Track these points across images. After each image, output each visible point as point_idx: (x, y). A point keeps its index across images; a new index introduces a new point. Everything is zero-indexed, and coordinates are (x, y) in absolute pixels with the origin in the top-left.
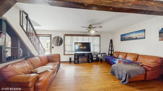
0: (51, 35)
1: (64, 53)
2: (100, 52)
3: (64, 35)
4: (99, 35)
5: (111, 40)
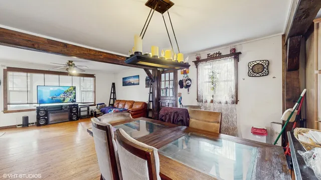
1: (5, 109)
2: (95, 103)
3: (5, 68)
4: (93, 75)
5: (114, 84)
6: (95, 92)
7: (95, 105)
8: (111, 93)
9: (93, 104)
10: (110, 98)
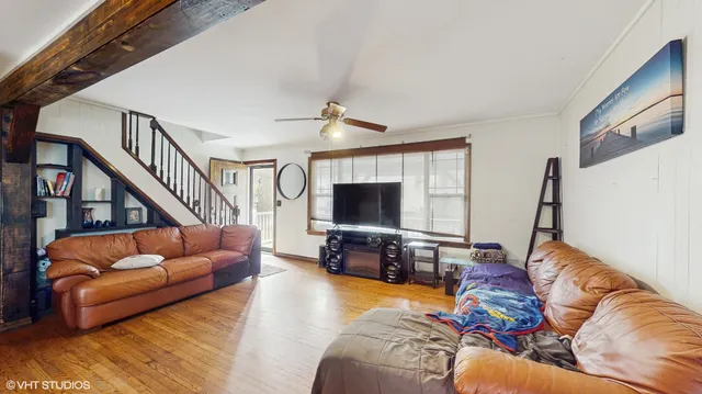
0: (274, 161)
1: (309, 226)
2: (467, 238)
3: (310, 155)
4: (463, 139)
5: (554, 164)
6: (467, 198)
7: (468, 246)
8: (542, 203)
9: (461, 240)
10: (536, 229)
